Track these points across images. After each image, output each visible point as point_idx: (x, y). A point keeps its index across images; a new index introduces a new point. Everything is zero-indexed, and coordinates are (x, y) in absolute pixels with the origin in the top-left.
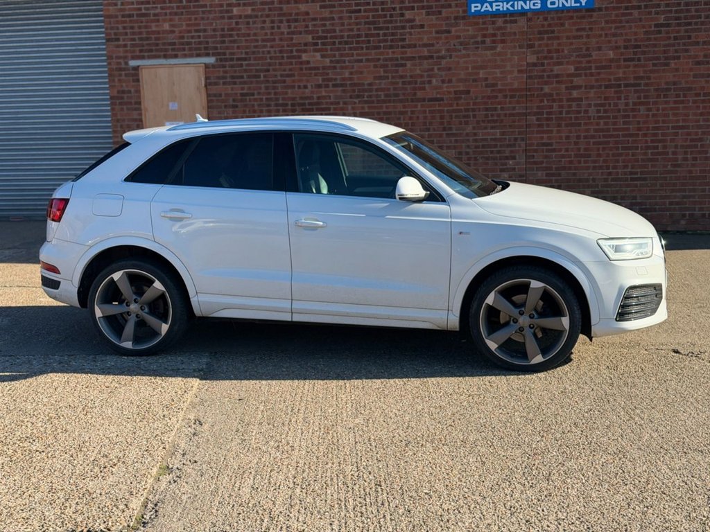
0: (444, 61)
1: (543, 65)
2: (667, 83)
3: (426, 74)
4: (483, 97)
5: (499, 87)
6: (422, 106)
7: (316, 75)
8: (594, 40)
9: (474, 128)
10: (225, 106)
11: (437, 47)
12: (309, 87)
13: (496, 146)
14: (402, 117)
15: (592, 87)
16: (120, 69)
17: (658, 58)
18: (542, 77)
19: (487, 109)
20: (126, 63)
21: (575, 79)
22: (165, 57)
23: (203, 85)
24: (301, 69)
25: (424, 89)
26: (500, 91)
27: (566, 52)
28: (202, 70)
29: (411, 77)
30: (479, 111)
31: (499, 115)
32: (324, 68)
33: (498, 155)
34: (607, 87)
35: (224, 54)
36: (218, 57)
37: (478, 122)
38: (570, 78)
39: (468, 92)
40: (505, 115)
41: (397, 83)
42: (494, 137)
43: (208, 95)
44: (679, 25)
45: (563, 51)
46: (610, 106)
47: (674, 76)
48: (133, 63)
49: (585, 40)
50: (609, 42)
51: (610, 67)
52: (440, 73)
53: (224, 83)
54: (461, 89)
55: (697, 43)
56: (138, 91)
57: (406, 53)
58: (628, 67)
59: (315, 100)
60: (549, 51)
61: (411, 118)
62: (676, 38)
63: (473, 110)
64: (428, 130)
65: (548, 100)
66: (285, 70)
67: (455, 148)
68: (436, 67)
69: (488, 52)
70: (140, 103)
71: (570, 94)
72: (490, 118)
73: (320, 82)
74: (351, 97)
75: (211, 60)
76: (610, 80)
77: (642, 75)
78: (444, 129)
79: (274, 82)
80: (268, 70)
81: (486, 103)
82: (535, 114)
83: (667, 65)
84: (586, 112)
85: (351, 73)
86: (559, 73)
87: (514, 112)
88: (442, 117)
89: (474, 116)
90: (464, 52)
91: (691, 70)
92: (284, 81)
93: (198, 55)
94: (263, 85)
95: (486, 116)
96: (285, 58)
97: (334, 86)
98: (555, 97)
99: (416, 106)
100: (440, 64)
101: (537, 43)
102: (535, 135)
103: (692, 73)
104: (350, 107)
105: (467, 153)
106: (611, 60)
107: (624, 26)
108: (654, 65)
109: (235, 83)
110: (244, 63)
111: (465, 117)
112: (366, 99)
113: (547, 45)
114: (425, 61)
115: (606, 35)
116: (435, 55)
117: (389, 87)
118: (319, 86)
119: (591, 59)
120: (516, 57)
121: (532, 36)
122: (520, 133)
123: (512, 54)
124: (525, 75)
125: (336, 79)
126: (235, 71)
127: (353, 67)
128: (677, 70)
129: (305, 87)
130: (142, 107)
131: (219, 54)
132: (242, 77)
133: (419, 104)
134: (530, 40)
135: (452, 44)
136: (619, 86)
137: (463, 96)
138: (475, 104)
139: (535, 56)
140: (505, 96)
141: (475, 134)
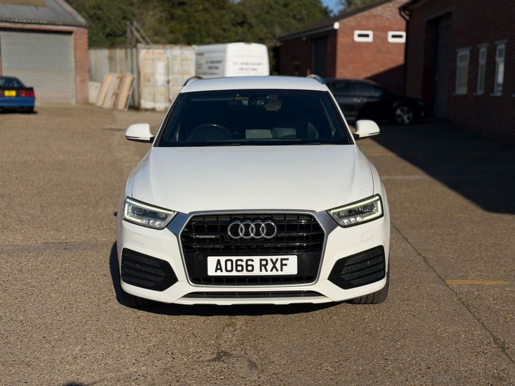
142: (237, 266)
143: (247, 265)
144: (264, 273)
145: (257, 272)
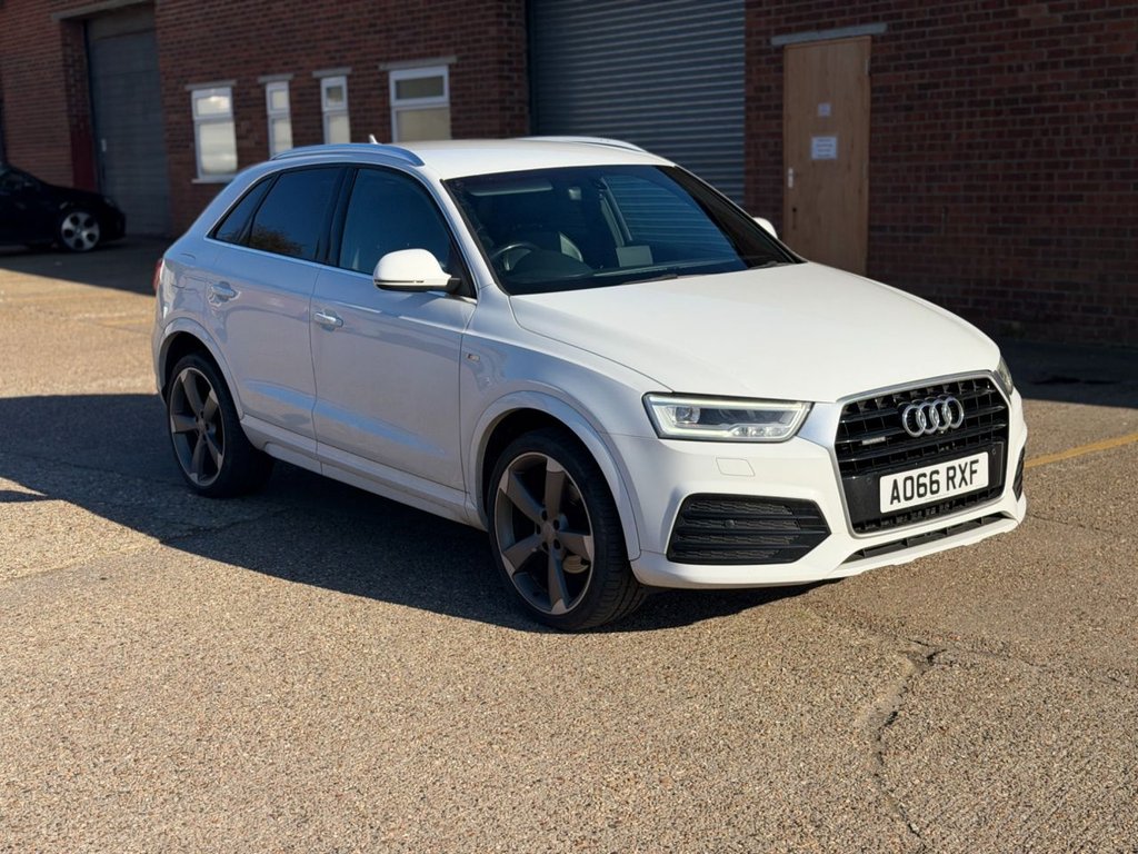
7: (1039, 44)
10: (896, 108)
12: (1026, 68)
16: (761, 52)
20: (768, 42)
22: (819, 27)
23: (866, 73)
24: (1015, 36)
28: (867, 46)
32: (1052, 31)
35: (899, 16)
36: (891, 22)
43: (873, 90)
48: (777, 41)
53: (896, 69)
56: (780, 87)
59: (1035, 93)
66: (988, 39)
70: (780, 107)
73: (1045, 59)
74: (1095, 85)
75: (880, 28)
79: (971, 62)
80: (962, 41)
85: (1098, 39)
92: (986, 60)
93: (864, 21)
94: (953, 69)
96: (991, 16)
97: (1069, 64)
104: (1092, 104)
109: (911, 67)
110: (928, 29)
112: (1121, 88)
118: (1042, 66)
125: (1071, 52)
126: (913, 46)
127: (1101, 27)
129: (1020, 69)
130: (785, 112)
131: (891, 17)
132: (923, 55)
142: (919, 486)
143: (932, 482)
144: (953, 492)
145: (944, 494)
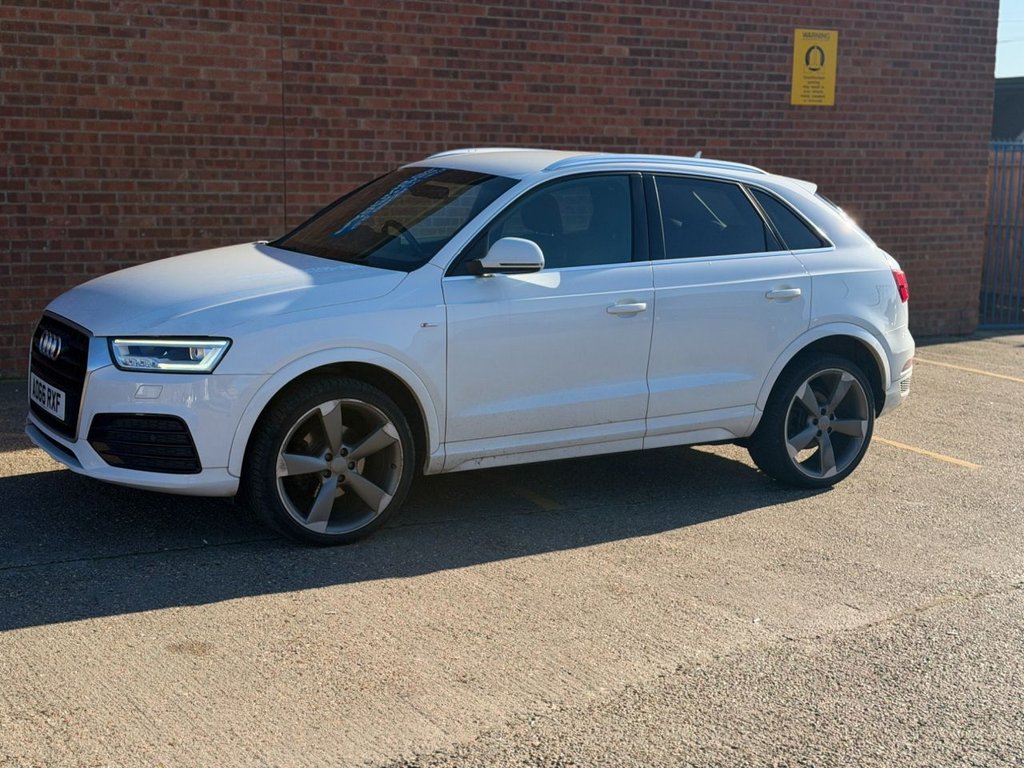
0: (130, 42)
1: (309, 67)
2: (494, 117)
3: (94, 62)
4: (208, 118)
5: (236, 101)
6: (89, 126)
8: (389, 34)
9: (192, 175)
11: (114, 12)
13: (232, 210)
14: (47, 145)
15: (388, 115)
17: (482, 76)
18: (308, 89)
19: (214, 141)
21: (362, 98)
25: (91, 91)
26: (239, 108)
27: (346, 49)
29: (64, 65)
30: (202, 143)
31: (236, 153)
33: (238, 227)
34: (410, 116)
37: (199, 163)
38: (353, 97)
39: (179, 106)
40: (248, 153)
41: (35, 76)
42: (228, 193)
44: (509, 24)
45: (341, 47)
46: (415, 149)
47: (504, 106)
49: (375, 32)
50: (412, 40)
51: (412, 83)
52: (122, 64)
54: (165, 98)
55: (533, 57)
57: (50, 16)
58: (439, 85)
60: (319, 45)
61: (66, 149)
62: (506, 45)
63: (190, 141)
64: (103, 174)
65: (320, 131)
67: (157, 210)
68: (114, 52)
69: (215, 34)
71: (355, 123)
72: (221, 158)
76: (414, 105)
77: (459, 100)
78: (135, 174)
81: (213, 130)
82: (300, 155)
83: (494, 87)
84: (381, 156)
86: (336, 85)
87: (263, 149)
88: (130, 151)
89: (192, 152)
90: (168, 28)
91: (526, 98)
95: (214, 153)
98: (330, 127)
99: (76, 126)
100: (122, 46)
101: (298, 27)
102: (300, 193)
103: (527, 104)
105: (181, 222)
106: (416, 72)
107: (433, 16)
108: (477, 86)
111: (173, 152)
113: (316, 33)
114: (92, 38)
115: (407, 28)
116: (112, 27)
117: (16, 82)
119: (384, 65)
120: (264, 49)
121: (290, 14)
122: (274, 188)
123: (257, 42)
124: (280, 84)
128: (507, 97)
133: (83, 122)
134: (287, 20)
135: (145, 11)
136: (428, 116)
137: (170, 112)
138: (192, 129)
139: (296, 50)
140: (247, 119)
141: (195, 187)
